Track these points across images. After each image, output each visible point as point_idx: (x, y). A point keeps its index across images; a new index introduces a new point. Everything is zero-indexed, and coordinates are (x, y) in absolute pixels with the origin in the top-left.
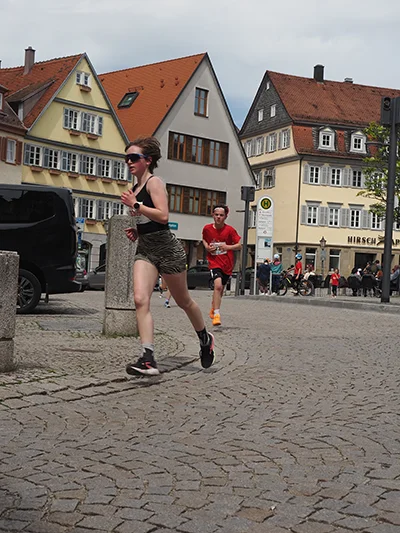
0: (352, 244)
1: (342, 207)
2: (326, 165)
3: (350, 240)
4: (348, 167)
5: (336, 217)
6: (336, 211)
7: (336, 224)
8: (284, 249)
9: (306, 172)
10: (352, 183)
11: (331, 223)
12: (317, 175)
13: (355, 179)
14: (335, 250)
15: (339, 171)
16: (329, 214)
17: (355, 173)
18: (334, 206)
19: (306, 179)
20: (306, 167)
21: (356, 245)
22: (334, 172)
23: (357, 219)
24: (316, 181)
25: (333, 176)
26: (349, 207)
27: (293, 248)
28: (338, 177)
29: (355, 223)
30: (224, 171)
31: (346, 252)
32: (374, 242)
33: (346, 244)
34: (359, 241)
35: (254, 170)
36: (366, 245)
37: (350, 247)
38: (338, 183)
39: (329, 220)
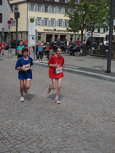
0: (45, 32)
1: (42, 19)
2: (36, 4)
3: (44, 30)
4: (43, 5)
5: (40, 22)
6: (40, 20)
7: (40, 25)
8: (23, 33)
9: (29, 7)
10: (45, 11)
11: (38, 24)
12: (33, 8)
13: (45, 9)
14: (40, 34)
15: (40, 7)
16: (38, 21)
17: (45, 7)
18: (39, 19)
19: (29, 9)
20: (29, 5)
21: (46, 32)
22: (39, 7)
23: (47, 23)
24: (33, 10)
25: (39, 8)
26: (44, 19)
27: (26, 33)
28: (40, 9)
29: (46, 24)
30: (1, 6)
31: (44, 34)
32: (52, 31)
33: (43, 31)
34: (47, 30)
35: (11, 5)
36: (50, 32)
37: (44, 33)
38: (40, 10)
39: (38, 23)
